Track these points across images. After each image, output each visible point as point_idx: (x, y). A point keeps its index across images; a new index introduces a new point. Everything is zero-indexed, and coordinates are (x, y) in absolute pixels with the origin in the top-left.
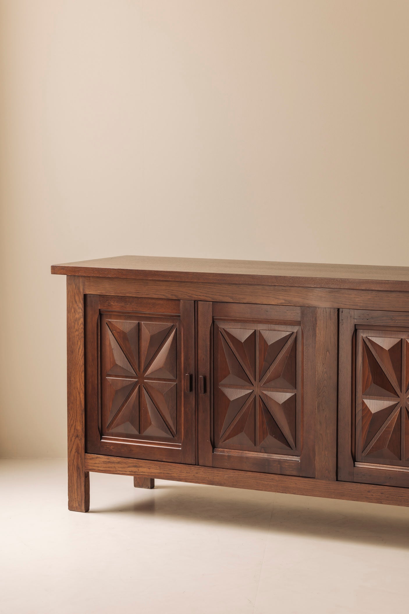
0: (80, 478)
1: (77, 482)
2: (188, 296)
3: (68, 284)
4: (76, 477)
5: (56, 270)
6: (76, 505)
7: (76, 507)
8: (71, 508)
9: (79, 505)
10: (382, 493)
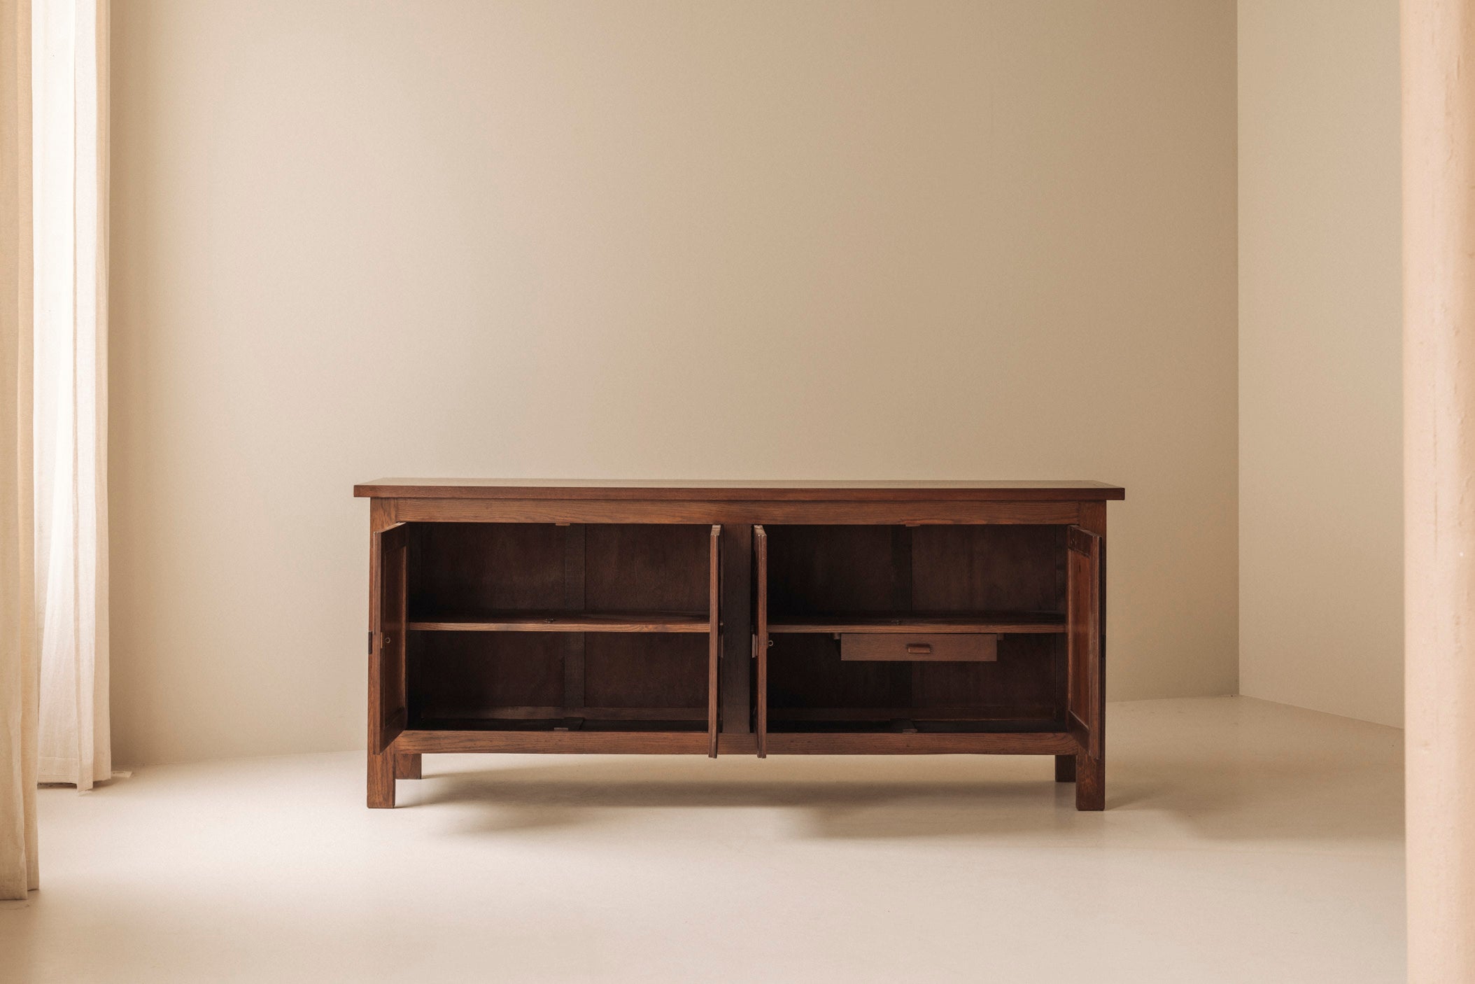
0: (387, 764)
1: (382, 769)
2: (550, 518)
3: (373, 510)
4: (381, 763)
5: (359, 491)
6: (379, 799)
7: (380, 803)
8: (371, 804)
9: (384, 799)
10: (809, 742)
